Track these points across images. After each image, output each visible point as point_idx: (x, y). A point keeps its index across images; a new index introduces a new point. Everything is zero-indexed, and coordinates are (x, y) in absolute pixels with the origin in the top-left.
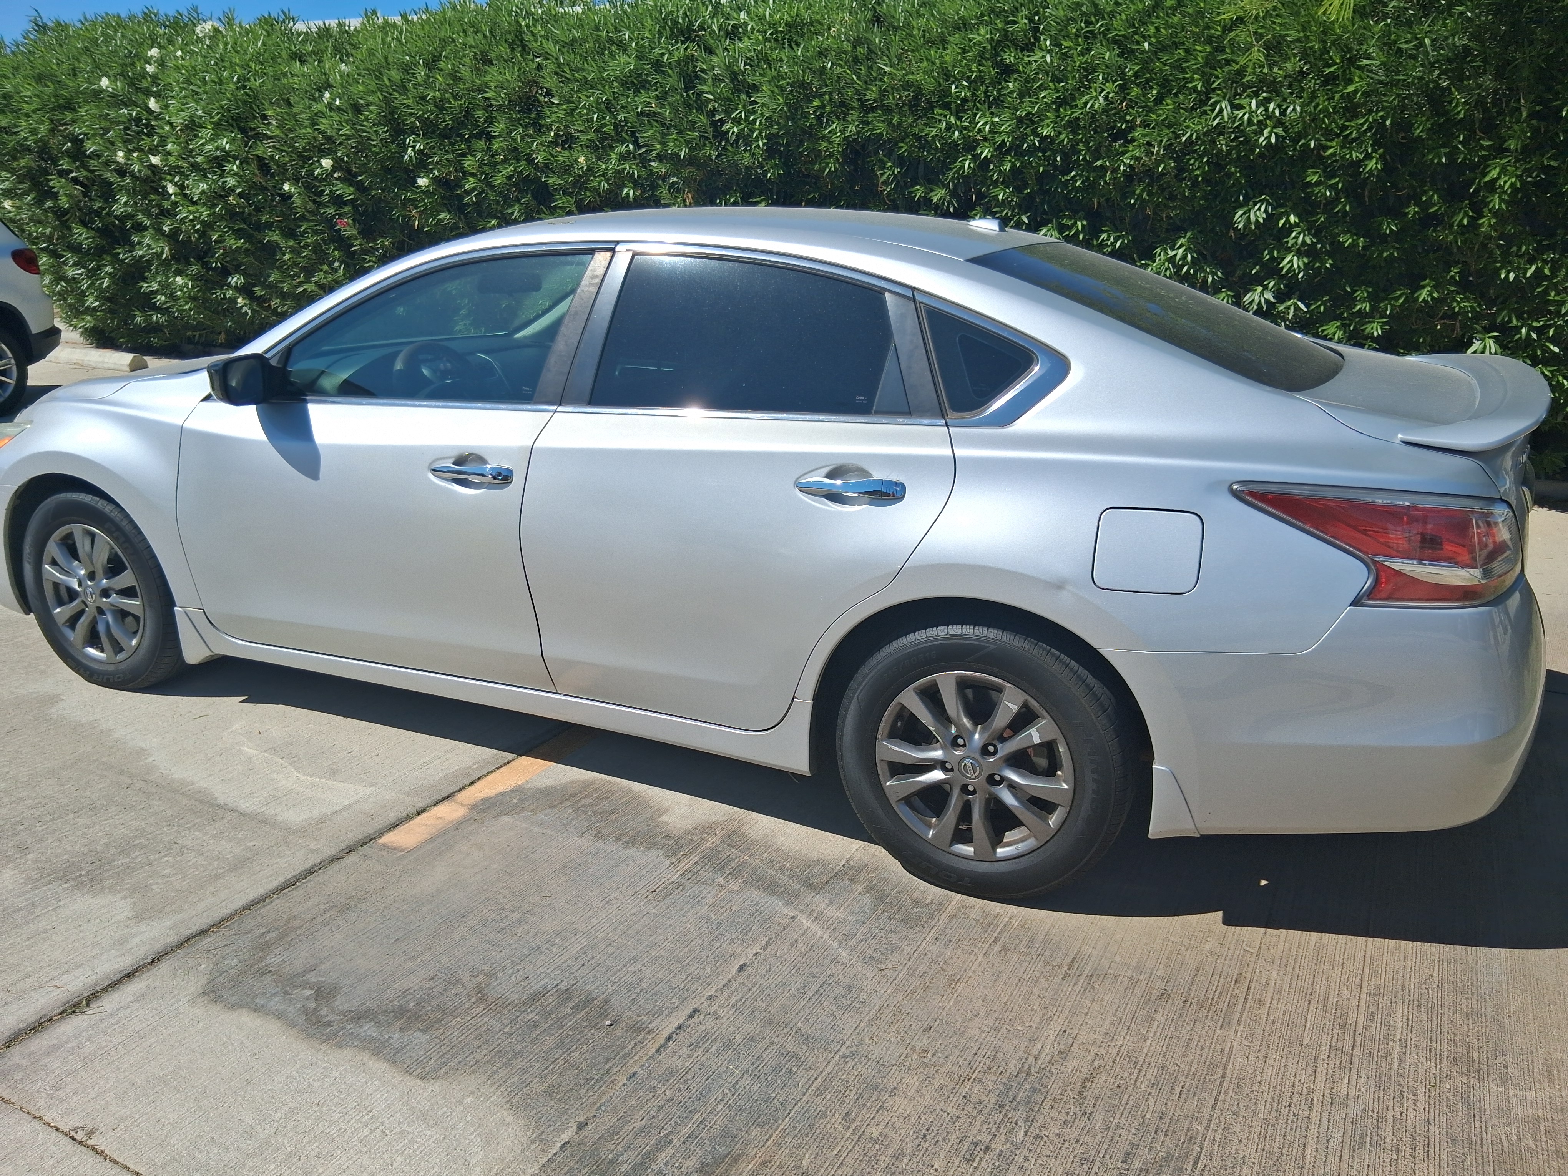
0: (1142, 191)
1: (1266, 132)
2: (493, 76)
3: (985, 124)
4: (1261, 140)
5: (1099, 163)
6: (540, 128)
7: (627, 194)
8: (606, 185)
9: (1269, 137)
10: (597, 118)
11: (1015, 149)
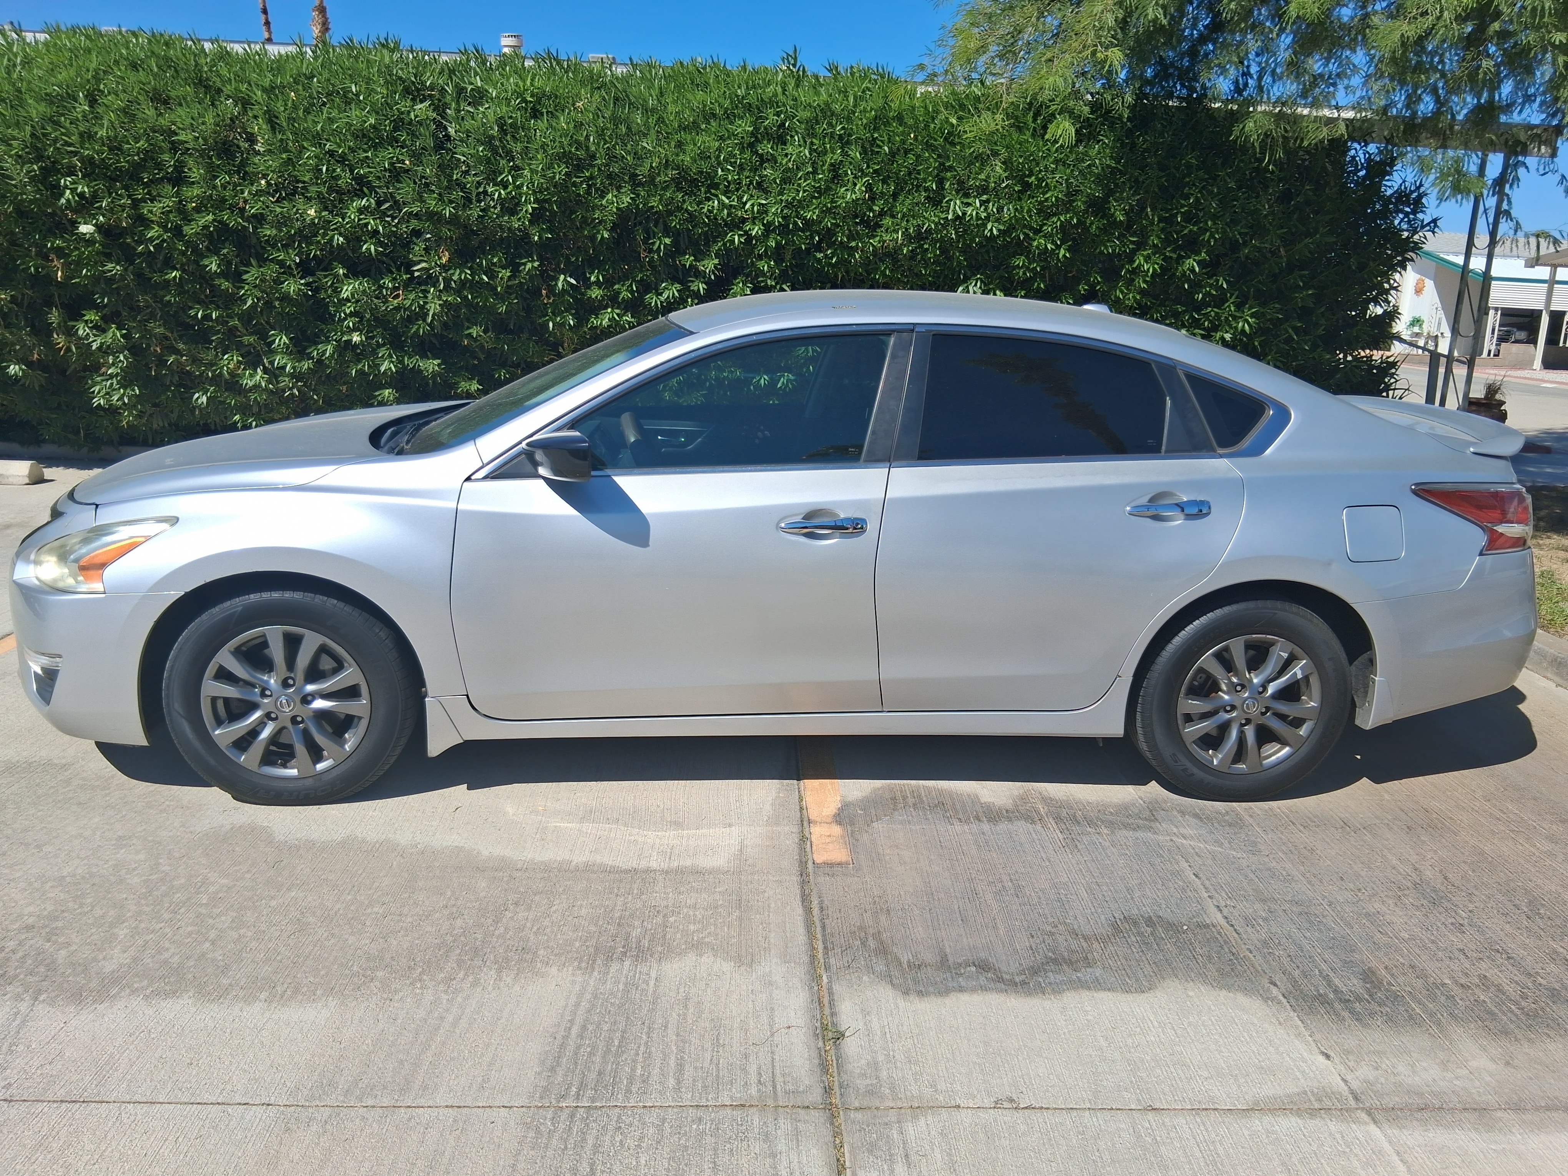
0: (885, 268)
1: (989, 227)
2: (180, 116)
3: (753, 205)
4: (986, 232)
5: (853, 244)
6: (248, 178)
7: (368, 249)
8: (341, 239)
9: (991, 229)
10: (327, 170)
11: (783, 229)
